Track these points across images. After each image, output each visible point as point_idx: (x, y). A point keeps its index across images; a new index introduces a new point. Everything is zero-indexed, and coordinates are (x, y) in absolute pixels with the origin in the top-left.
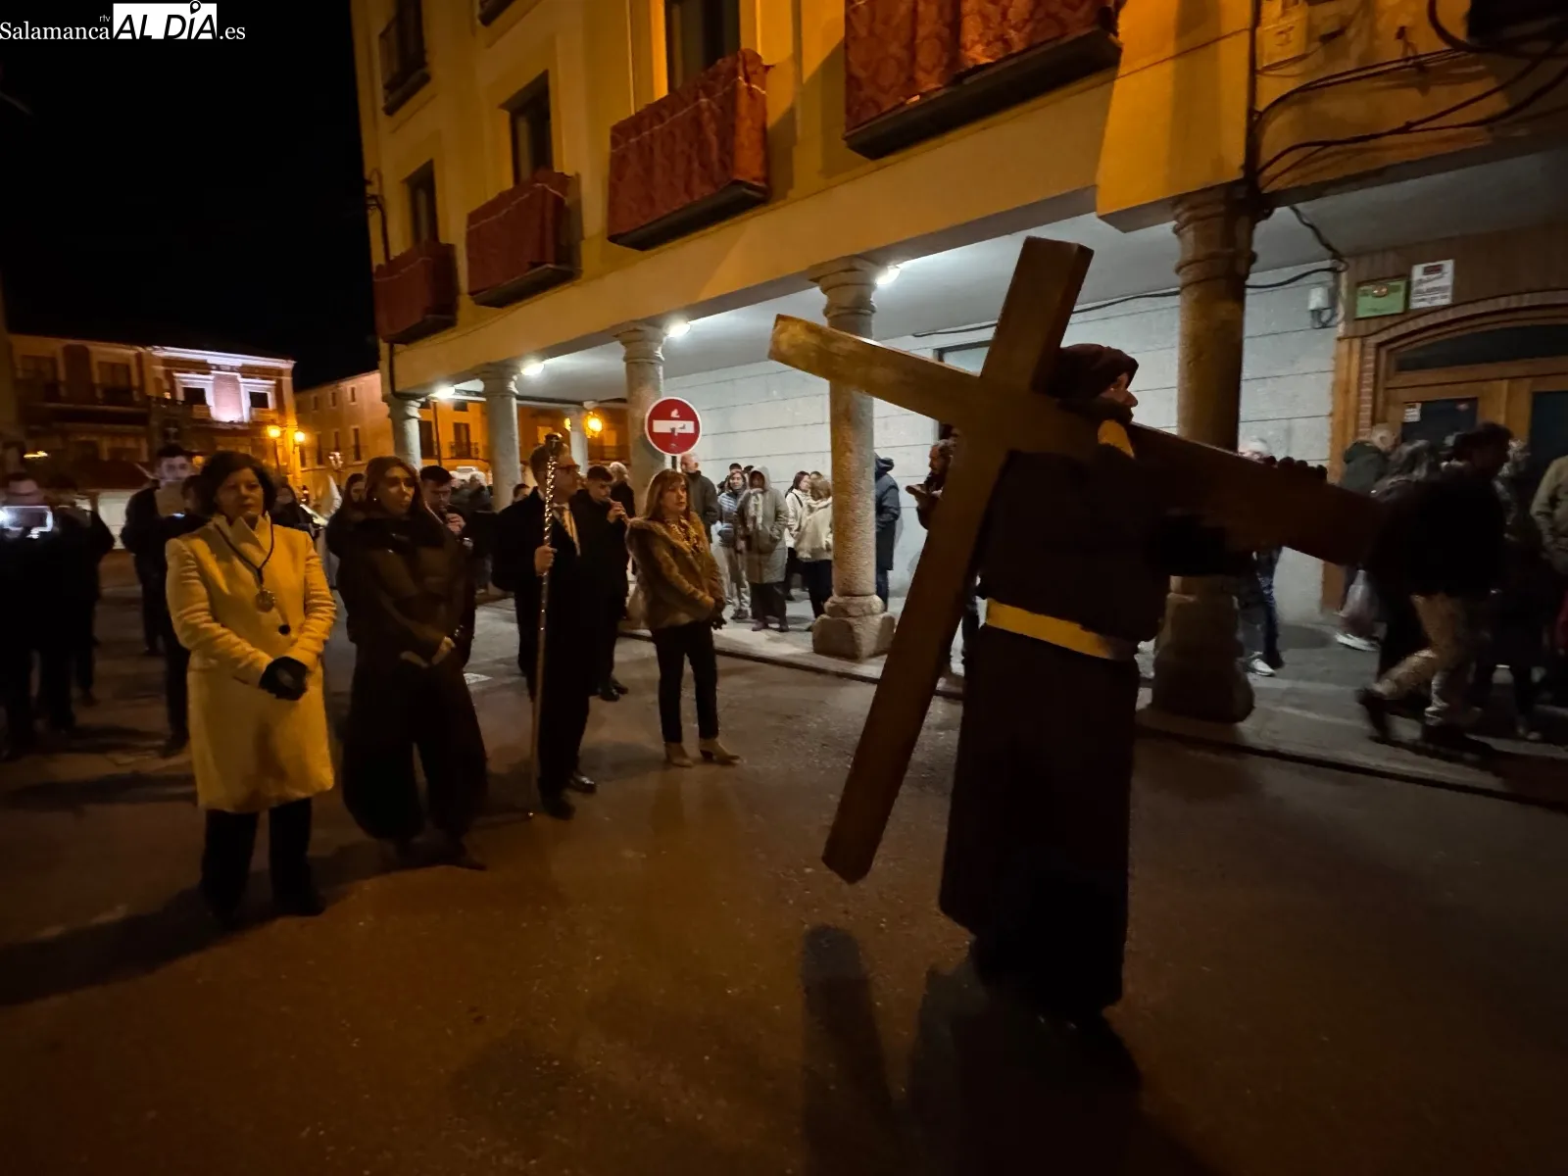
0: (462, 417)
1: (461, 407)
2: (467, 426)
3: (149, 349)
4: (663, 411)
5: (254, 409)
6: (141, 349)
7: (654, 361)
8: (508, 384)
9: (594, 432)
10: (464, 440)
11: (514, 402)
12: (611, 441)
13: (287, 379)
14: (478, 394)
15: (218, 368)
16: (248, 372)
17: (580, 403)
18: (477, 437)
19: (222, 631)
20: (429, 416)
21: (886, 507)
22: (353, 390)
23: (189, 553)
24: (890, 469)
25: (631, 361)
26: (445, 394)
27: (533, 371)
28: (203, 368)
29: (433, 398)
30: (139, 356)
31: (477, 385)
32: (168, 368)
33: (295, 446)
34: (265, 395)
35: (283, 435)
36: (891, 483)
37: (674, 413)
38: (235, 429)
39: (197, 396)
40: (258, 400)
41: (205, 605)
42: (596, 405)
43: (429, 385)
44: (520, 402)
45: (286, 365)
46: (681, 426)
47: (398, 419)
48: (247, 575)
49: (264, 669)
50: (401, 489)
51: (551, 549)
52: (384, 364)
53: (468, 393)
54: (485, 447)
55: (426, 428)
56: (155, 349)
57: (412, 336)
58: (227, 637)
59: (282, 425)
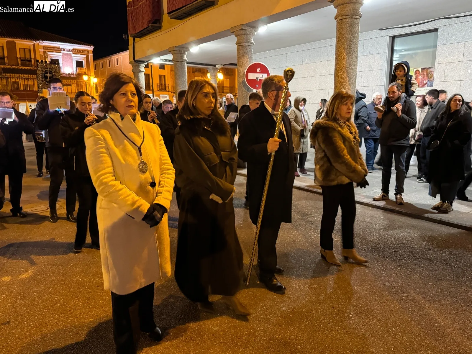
0: (162, 72)
1: (162, 67)
2: (165, 76)
3: (38, 42)
4: (253, 69)
5: (77, 68)
6: (35, 42)
7: (250, 44)
8: (183, 56)
9: (220, 80)
10: (163, 83)
11: (186, 64)
12: (227, 84)
13: (91, 55)
14: (170, 61)
15: (64, 50)
16: (75, 51)
17: (215, 66)
18: (169, 81)
19: (121, 186)
20: (149, 71)
21: (360, 116)
22: (117, 59)
23: (100, 137)
24: (364, 98)
25: (239, 44)
26: (156, 61)
27: (195, 50)
28: (58, 50)
29: (150, 63)
30: (34, 45)
31: (170, 57)
32: (45, 50)
33: (93, 84)
34: (82, 62)
35: (89, 79)
36: (364, 105)
37: (258, 70)
38: (70, 77)
39: (55, 62)
40: (79, 64)
41: (110, 169)
42: (222, 66)
43: (150, 57)
44: (188, 65)
45: (90, 48)
46: (261, 76)
47: (136, 72)
48: (133, 151)
49: (146, 211)
50: (211, 100)
51: (278, 140)
52: (130, 47)
53: (166, 60)
54: (173, 86)
55: (147, 76)
56: (40, 42)
57: (142, 34)
58: (124, 190)
59: (89, 75)
